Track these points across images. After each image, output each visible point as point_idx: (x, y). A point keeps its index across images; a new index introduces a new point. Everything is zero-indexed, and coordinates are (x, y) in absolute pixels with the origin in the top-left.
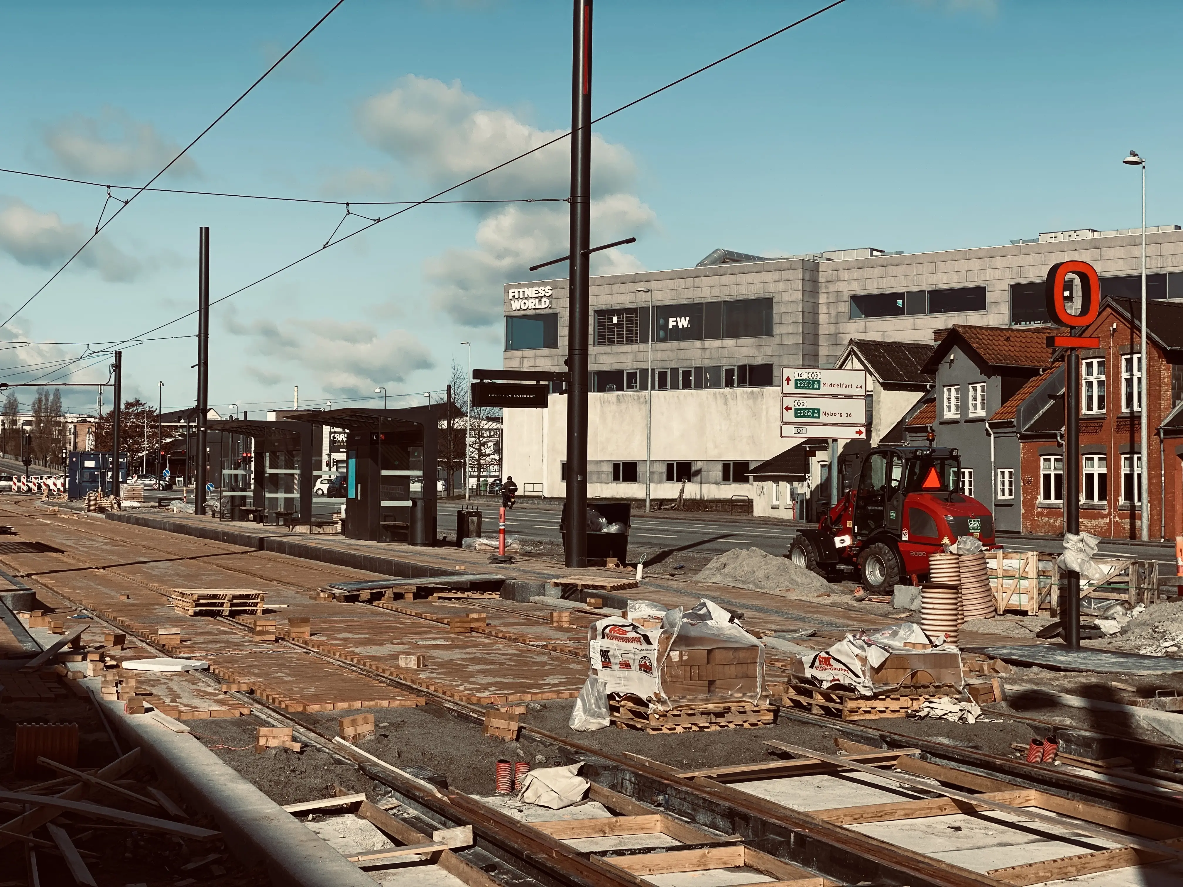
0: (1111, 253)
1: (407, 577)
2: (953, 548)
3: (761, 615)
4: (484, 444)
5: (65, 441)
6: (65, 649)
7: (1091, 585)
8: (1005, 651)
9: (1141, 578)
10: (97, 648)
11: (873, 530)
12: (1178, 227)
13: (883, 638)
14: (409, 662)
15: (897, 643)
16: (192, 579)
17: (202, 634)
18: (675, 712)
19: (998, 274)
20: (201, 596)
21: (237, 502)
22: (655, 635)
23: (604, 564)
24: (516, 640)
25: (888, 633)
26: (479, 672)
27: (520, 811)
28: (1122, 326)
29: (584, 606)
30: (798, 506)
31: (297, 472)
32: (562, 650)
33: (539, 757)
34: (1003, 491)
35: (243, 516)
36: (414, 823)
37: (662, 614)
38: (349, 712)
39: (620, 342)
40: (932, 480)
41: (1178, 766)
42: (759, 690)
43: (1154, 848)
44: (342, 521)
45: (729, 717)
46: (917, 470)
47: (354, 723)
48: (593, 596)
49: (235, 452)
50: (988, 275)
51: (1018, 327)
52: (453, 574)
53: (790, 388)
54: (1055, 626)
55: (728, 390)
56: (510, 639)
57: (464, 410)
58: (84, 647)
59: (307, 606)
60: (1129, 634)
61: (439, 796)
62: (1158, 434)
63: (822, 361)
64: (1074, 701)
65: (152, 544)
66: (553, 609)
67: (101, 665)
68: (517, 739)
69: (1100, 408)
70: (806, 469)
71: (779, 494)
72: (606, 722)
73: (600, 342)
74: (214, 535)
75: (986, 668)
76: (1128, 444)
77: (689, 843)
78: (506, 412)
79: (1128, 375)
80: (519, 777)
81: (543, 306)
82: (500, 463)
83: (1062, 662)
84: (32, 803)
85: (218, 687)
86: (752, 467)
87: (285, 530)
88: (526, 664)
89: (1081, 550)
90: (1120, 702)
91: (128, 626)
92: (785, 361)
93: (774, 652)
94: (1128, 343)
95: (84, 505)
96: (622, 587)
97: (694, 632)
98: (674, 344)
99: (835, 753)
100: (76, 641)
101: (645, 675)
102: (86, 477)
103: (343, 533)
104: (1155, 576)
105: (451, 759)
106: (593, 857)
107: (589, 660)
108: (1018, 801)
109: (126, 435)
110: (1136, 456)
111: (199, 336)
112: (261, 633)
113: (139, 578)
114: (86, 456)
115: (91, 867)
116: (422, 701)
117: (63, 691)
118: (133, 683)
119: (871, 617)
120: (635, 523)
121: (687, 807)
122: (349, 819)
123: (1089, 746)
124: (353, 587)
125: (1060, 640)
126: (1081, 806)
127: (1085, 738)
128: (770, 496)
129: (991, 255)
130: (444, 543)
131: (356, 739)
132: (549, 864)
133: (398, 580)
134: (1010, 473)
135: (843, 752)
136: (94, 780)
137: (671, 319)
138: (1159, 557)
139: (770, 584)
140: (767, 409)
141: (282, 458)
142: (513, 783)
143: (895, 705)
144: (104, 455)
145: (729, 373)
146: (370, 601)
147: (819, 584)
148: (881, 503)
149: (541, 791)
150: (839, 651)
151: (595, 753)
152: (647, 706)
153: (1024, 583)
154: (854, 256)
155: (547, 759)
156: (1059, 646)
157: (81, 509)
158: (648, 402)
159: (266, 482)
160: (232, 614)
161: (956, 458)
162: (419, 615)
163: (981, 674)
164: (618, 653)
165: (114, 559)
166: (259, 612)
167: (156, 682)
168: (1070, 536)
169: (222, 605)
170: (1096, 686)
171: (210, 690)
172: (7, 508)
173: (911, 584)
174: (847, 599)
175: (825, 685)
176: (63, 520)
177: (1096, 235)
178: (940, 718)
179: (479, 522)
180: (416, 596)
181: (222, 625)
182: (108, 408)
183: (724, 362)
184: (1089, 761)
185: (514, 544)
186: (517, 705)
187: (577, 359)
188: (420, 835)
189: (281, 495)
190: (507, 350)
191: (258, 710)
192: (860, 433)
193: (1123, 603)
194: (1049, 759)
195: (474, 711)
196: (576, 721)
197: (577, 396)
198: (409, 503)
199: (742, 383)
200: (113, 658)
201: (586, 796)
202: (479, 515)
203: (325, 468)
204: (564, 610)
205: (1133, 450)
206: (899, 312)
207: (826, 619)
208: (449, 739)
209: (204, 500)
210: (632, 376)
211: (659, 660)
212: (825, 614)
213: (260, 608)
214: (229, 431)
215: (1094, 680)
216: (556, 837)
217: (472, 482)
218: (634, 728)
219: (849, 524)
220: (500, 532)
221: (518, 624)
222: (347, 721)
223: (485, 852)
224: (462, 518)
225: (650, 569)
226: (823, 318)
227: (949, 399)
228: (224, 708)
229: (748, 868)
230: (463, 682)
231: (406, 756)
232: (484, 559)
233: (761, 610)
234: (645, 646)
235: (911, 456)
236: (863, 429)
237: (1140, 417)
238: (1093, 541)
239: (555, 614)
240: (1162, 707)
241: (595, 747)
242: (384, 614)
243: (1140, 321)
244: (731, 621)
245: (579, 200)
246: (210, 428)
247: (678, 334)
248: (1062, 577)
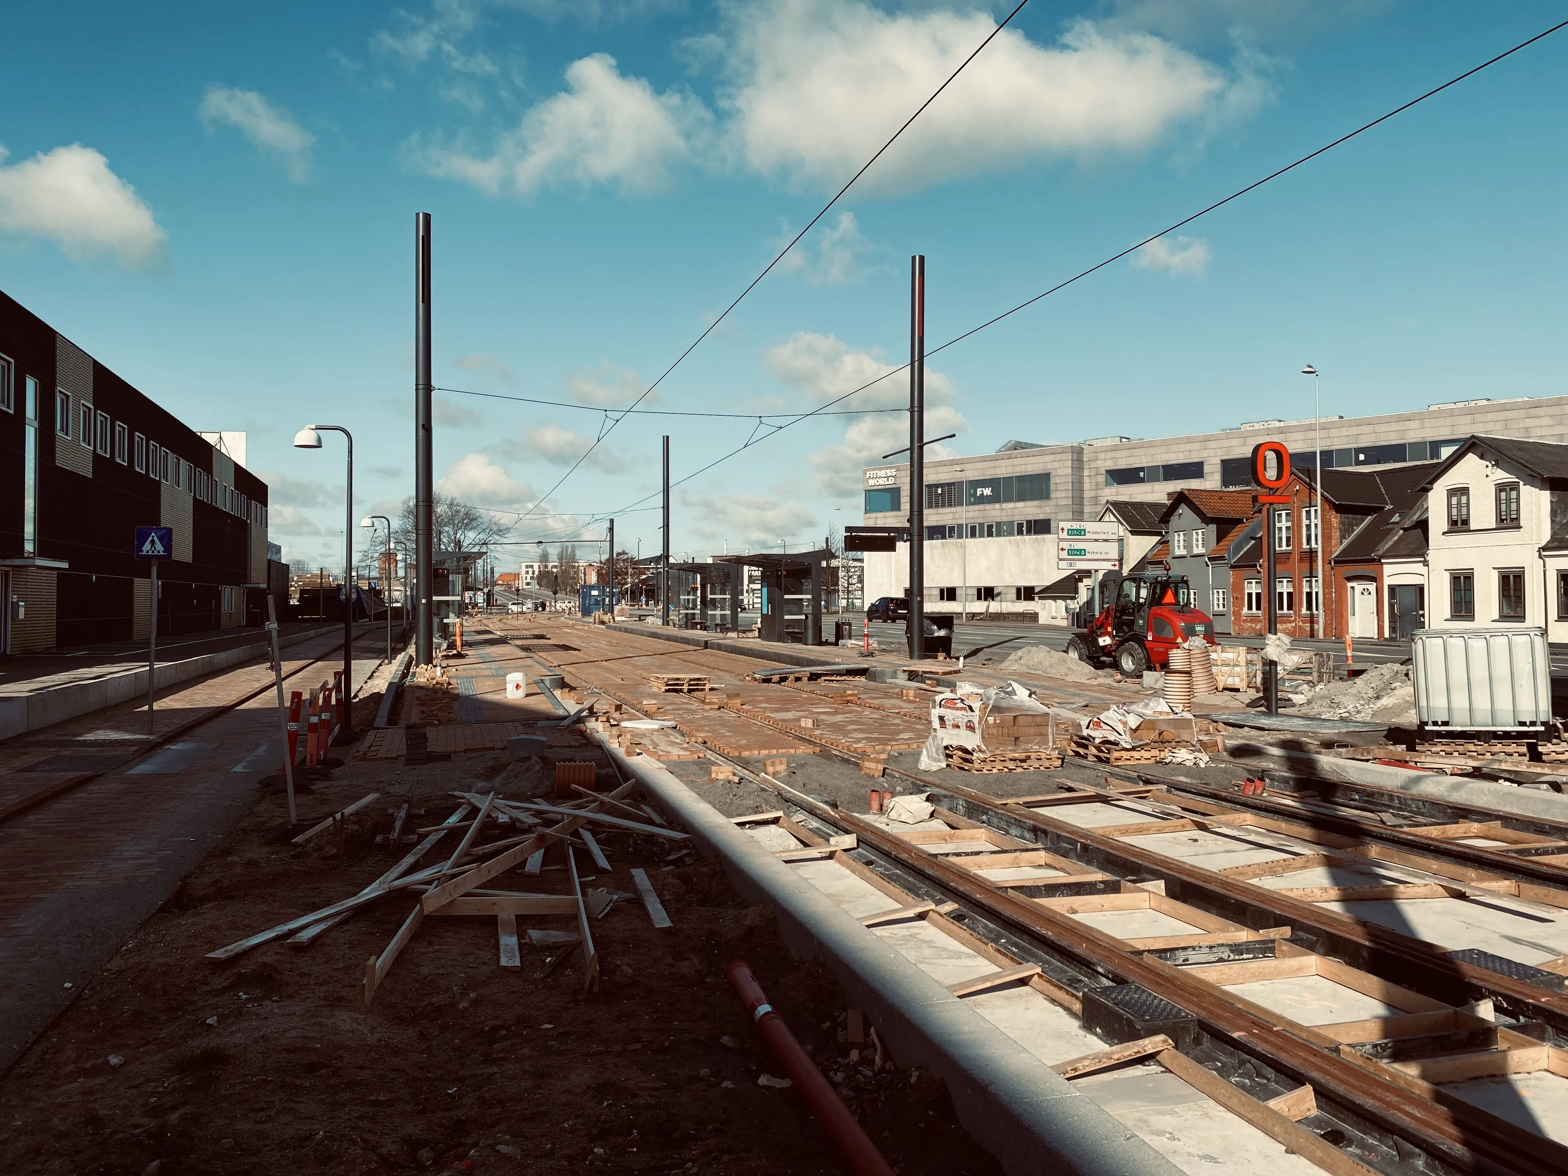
0: (1294, 436)
1: (803, 666)
2: (1186, 645)
3: (1048, 692)
4: (851, 577)
5: (578, 578)
6: (584, 714)
7: (1285, 670)
8: (1224, 717)
9: (1321, 665)
10: (604, 713)
11: (1126, 633)
12: (1341, 417)
13: (1138, 708)
14: (807, 723)
15: (1148, 712)
16: (663, 667)
17: (671, 704)
18: (992, 759)
19: (1212, 453)
20: (669, 679)
21: (690, 617)
22: (977, 705)
23: (936, 657)
24: (878, 709)
25: (1141, 705)
26: (854, 730)
27: (887, 825)
28: (1302, 487)
29: (924, 686)
30: (1070, 617)
31: (728, 596)
32: (910, 716)
33: (898, 789)
34: (1218, 605)
35: (694, 626)
36: (816, 832)
37: (981, 691)
38: (769, 756)
39: (943, 506)
40: (1169, 598)
41: (1353, 797)
42: (1051, 744)
43: (1337, 854)
44: (759, 629)
45: (1029, 762)
46: (1158, 591)
47: (773, 764)
48: (930, 679)
49: (687, 584)
50: (1205, 454)
51: (1227, 489)
52: (834, 664)
53: (1064, 535)
54: (1260, 699)
55: (1019, 537)
56: (874, 708)
57: (837, 554)
58: (596, 713)
59: (738, 686)
60: (1313, 704)
61: (833, 813)
62: (1330, 563)
63: (1086, 516)
64: (1276, 751)
65: (636, 645)
66: (902, 688)
67: (608, 724)
68: (883, 776)
69: (1288, 545)
70: (1076, 591)
71: (1057, 609)
72: (944, 765)
73: (930, 507)
74: (675, 639)
75: (1211, 728)
76: (1308, 570)
77: (1005, 848)
78: (866, 555)
79: (1307, 522)
80: (886, 802)
81: (890, 482)
82: (862, 589)
83: (1266, 724)
84: (568, 815)
85: (683, 739)
86: (1037, 590)
87: (721, 635)
88: (886, 725)
89: (1278, 646)
90: (1308, 752)
91: (623, 699)
92: (1060, 516)
93: (1059, 718)
94: (1307, 500)
95: (592, 620)
96: (950, 673)
97: (1003, 704)
98: (981, 507)
99: (1106, 788)
100: (591, 709)
101: (970, 733)
102: (593, 601)
103: (759, 637)
104: (1331, 663)
105: (838, 789)
106: (939, 857)
107: (930, 722)
108: (1238, 821)
109: (617, 574)
110: (1314, 579)
111: (663, 507)
112: (709, 703)
113: (628, 667)
114: (592, 587)
115: (607, 857)
116: (817, 750)
117: (585, 742)
118: (628, 736)
119: (1126, 694)
120: (956, 629)
121: (1003, 824)
122: (773, 828)
123: (1288, 783)
124: (769, 673)
125: (1263, 709)
126: (1283, 825)
127: (1284, 777)
128: (1050, 610)
129: (1206, 440)
130: (827, 643)
131: (774, 775)
132: (910, 861)
133: (797, 669)
134: (1224, 592)
135: (1111, 787)
136: (607, 800)
137: (979, 490)
138: (1333, 650)
139: (1053, 671)
140: (1047, 550)
141: (718, 588)
142: (882, 806)
143: (1147, 755)
144: (603, 587)
145: (1020, 526)
146: (779, 683)
147: (1088, 671)
148: (1133, 614)
149: (901, 811)
150: (1107, 717)
151: (937, 786)
152: (972, 754)
153: (1237, 669)
154: (1109, 442)
155: (904, 790)
156: (1263, 713)
157: (590, 623)
158: (963, 547)
159: (708, 603)
160: (690, 691)
161: (1186, 582)
162: (812, 692)
163: (1208, 733)
164: (951, 718)
165: (611, 655)
166: (707, 690)
167: (643, 736)
168: (1270, 636)
169: (683, 685)
170: (1291, 741)
171: (678, 741)
172: (544, 622)
173: (1155, 670)
174: (1109, 681)
175: (1097, 741)
176: (579, 630)
177: (1282, 424)
178: (1180, 764)
179: (850, 629)
180: (810, 679)
181: (682, 698)
182: (605, 557)
183: (1016, 518)
184: (1288, 793)
185: (874, 643)
186: (882, 753)
187: (915, 518)
188: (821, 840)
189: (718, 612)
190: (866, 513)
191: (709, 755)
192: (1115, 565)
193: (1309, 682)
194: (1259, 792)
195: (852, 757)
196: (923, 764)
197: (916, 543)
198: (803, 617)
199: (1029, 532)
200: (615, 719)
201: (932, 815)
202: (849, 624)
203: (745, 594)
204: (910, 688)
205: (1312, 575)
206: (1142, 481)
207: (1095, 694)
208: (837, 776)
209: (668, 616)
210: (952, 529)
211: (979, 723)
212: (1094, 691)
213: (707, 687)
214: (683, 570)
215: (1289, 736)
216: (914, 843)
217: (844, 603)
218: (963, 769)
219: (1110, 629)
220: (865, 635)
221: (879, 698)
222: (768, 763)
223: (865, 852)
224: (839, 627)
225: (968, 660)
226: (1086, 486)
227: (1179, 541)
228: (688, 753)
229: (1048, 866)
230: (845, 737)
231: (808, 787)
232: (854, 654)
233: (1047, 688)
234: (970, 713)
235: (1153, 581)
236: (1117, 563)
237: (1317, 552)
238: (1287, 640)
239: (904, 691)
240: (1340, 755)
241: (937, 782)
242: (789, 691)
243: (1316, 483)
244: (1030, 696)
245: (916, 409)
246: (671, 568)
247: (983, 500)
248: (1264, 664)
